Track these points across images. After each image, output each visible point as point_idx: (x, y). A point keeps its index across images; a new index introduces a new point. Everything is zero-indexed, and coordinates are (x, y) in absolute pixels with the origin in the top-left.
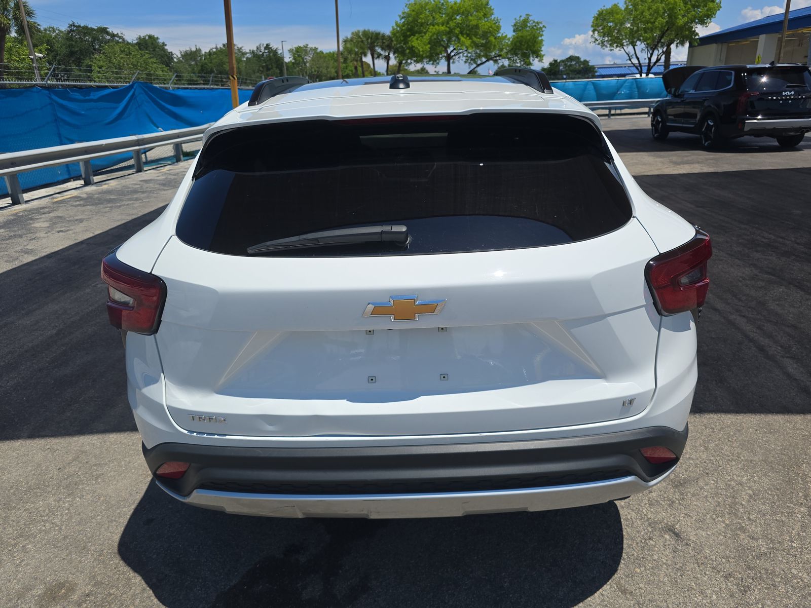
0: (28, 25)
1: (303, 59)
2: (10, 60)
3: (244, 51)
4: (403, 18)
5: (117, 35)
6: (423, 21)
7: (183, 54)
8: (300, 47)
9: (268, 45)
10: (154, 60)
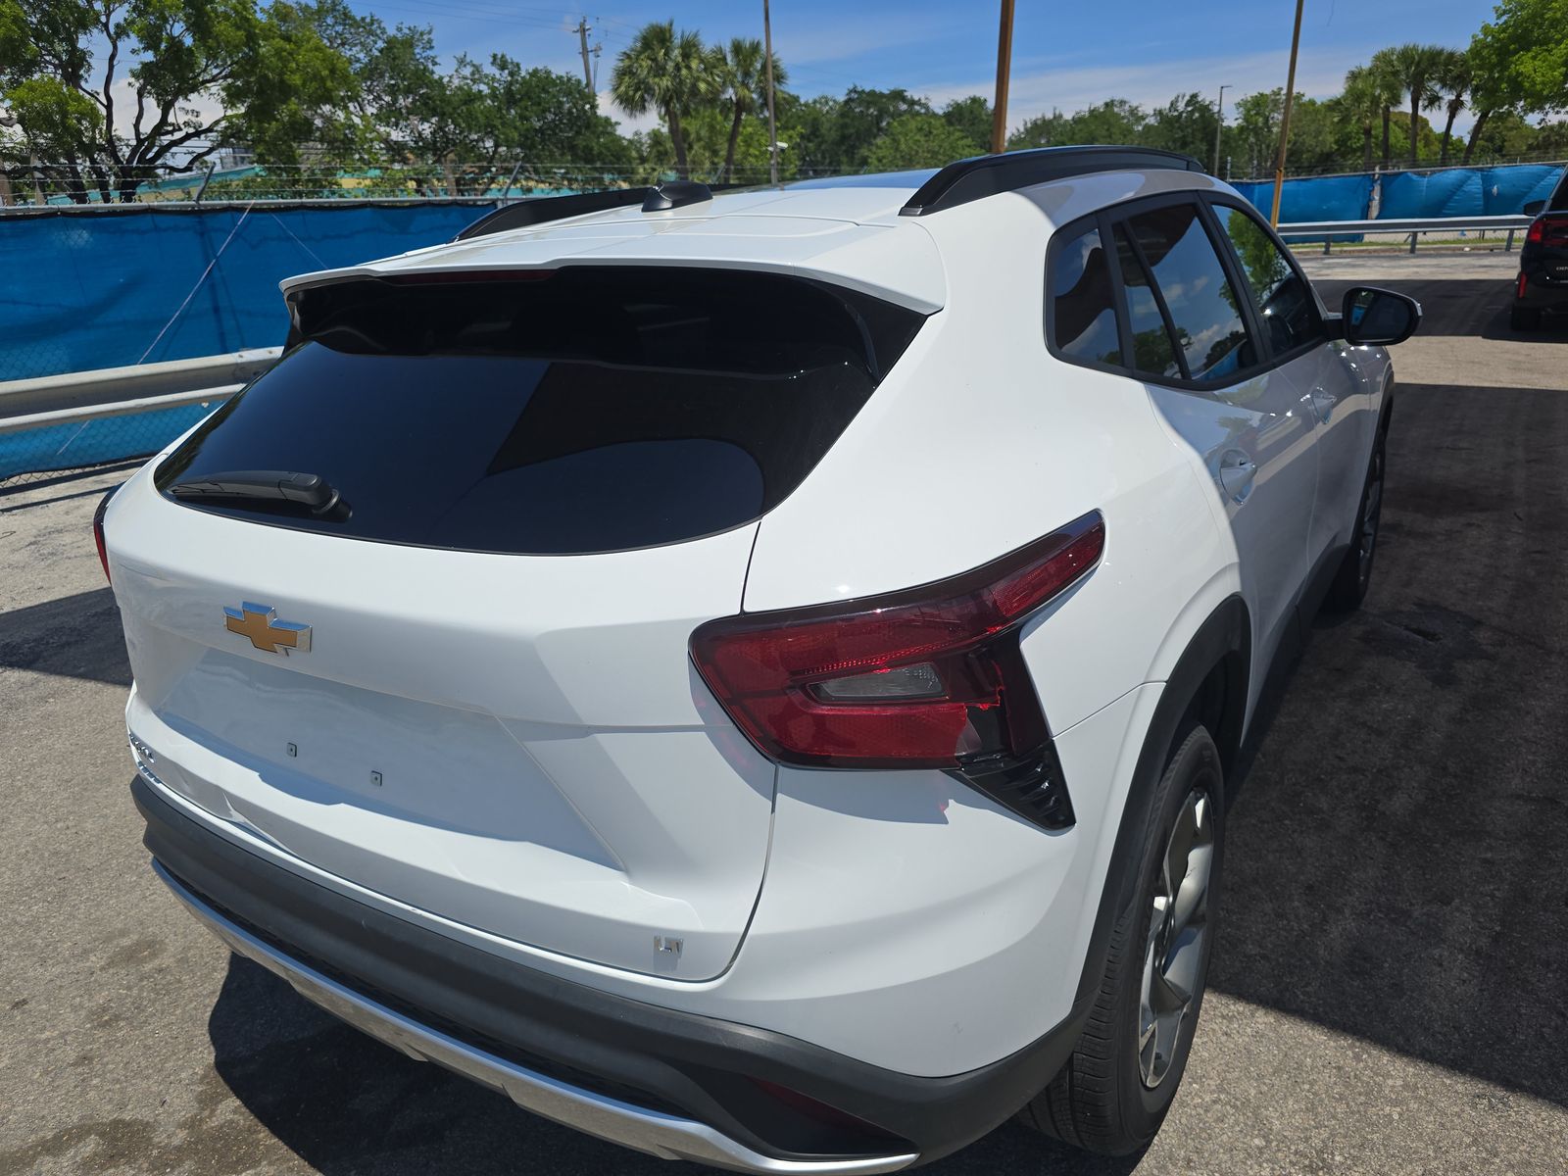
0: (774, 98)
1: (1267, 119)
2: (746, 155)
3: (1140, 114)
4: (1505, 12)
5: (918, 103)
6: (1559, 15)
7: (1029, 125)
8: (1262, 95)
9: (1194, 96)
10: (969, 141)
